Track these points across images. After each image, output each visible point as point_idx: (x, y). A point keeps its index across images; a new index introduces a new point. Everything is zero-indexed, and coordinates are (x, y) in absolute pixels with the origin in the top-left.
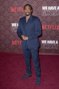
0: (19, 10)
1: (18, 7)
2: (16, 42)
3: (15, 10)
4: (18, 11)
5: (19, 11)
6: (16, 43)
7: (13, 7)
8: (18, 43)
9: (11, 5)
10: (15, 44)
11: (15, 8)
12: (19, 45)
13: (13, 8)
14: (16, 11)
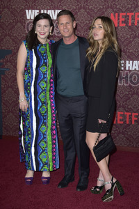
0: (133, 19)
1: (132, 12)
2: (121, 115)
3: (122, 19)
4: (130, 24)
5: (133, 23)
6: (121, 118)
7: (115, 12)
8: (127, 120)
9: (111, 7)
10: (119, 122)
11: (121, 14)
12: (129, 125)
13: (117, 15)
14: (124, 25)
